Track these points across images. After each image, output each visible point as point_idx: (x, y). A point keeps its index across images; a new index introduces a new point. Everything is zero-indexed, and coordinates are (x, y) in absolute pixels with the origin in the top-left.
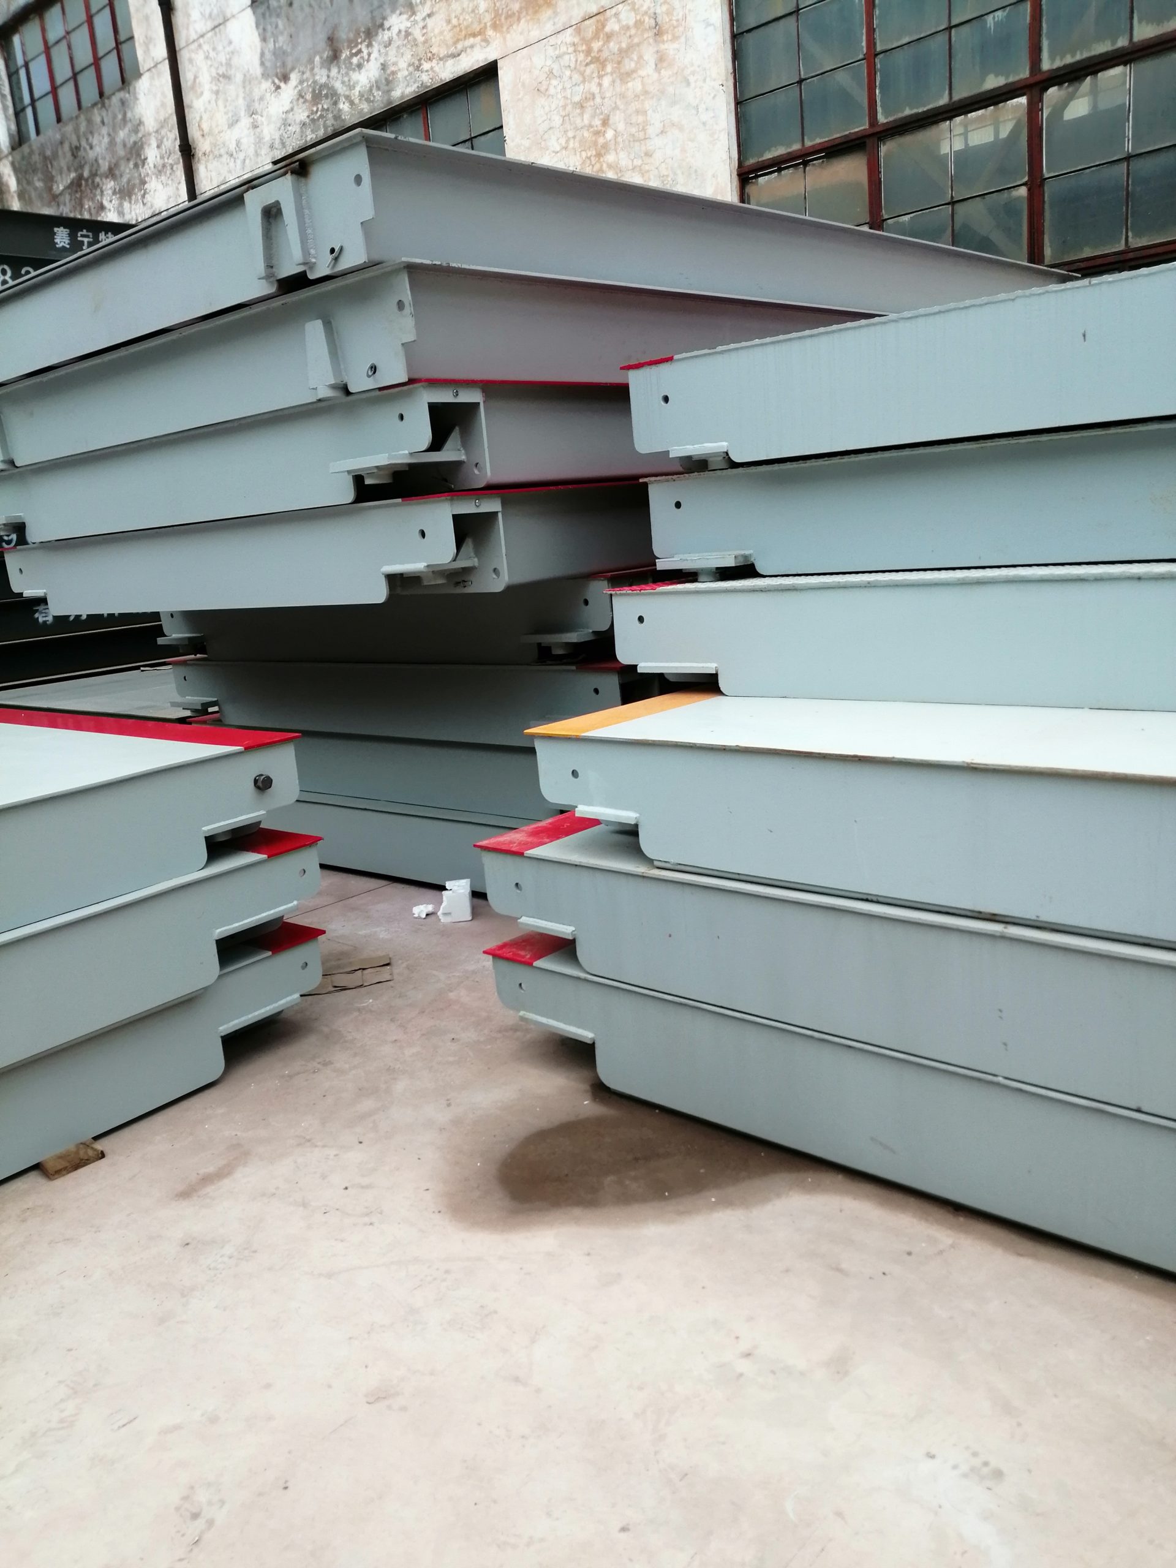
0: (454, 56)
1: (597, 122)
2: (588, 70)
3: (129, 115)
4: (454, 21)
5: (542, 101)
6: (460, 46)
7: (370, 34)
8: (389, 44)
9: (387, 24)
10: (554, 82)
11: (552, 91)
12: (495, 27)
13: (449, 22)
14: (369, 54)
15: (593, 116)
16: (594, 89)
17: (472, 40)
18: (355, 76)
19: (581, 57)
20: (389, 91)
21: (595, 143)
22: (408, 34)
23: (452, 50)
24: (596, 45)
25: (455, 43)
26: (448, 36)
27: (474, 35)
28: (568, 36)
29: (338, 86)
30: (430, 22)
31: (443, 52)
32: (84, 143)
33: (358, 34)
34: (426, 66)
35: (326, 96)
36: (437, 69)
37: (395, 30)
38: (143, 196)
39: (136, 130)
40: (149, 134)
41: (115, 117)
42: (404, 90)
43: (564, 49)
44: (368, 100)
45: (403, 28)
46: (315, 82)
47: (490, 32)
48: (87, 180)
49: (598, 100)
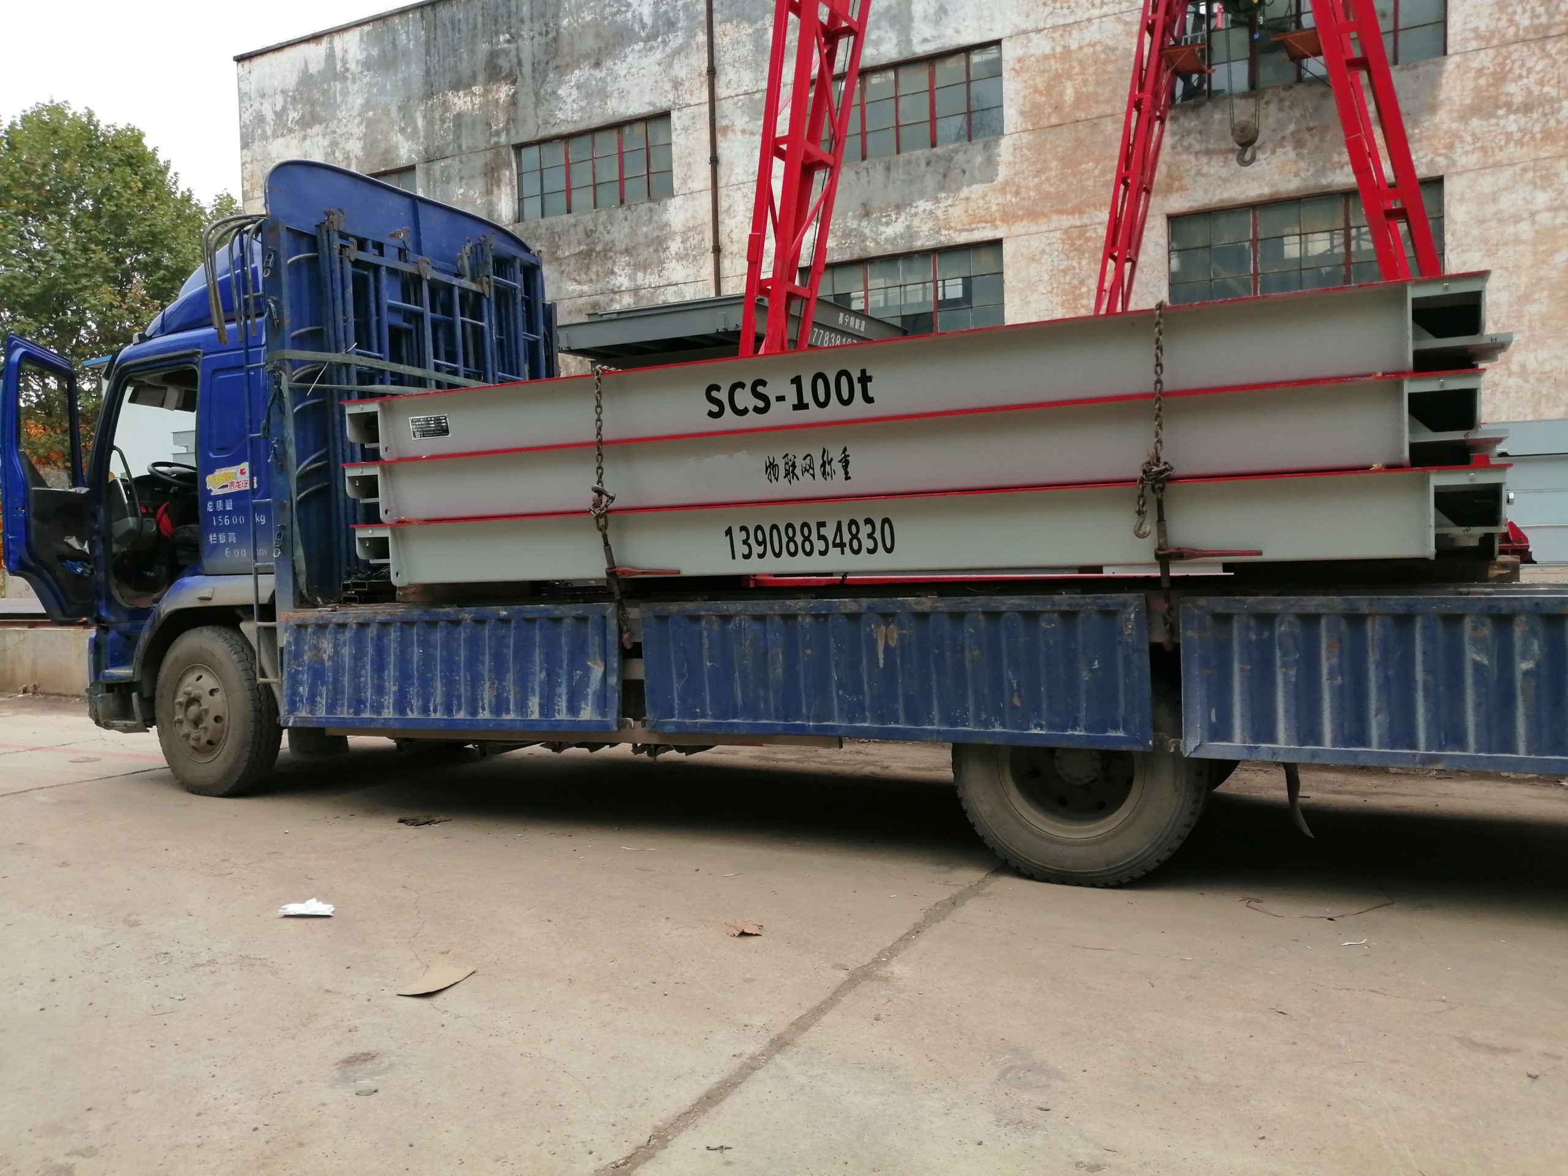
0: (968, 230)
1: (1075, 282)
2: (1071, 254)
3: (656, 218)
4: (971, 212)
5: (1035, 265)
6: (973, 226)
7: (899, 208)
8: (916, 214)
9: (914, 204)
10: (1045, 256)
11: (1043, 260)
12: (1003, 220)
13: (966, 212)
14: (897, 219)
15: (1073, 278)
16: (1075, 263)
17: (984, 225)
18: (882, 229)
19: (1067, 246)
20: (911, 242)
21: (1073, 293)
22: (931, 212)
23: (967, 227)
24: (1078, 242)
25: (971, 223)
26: (965, 220)
27: (986, 222)
28: (1058, 234)
29: (867, 232)
30: (951, 210)
31: (959, 227)
32: (601, 228)
33: (889, 205)
34: (944, 232)
35: (855, 236)
36: (953, 235)
37: (921, 209)
38: (661, 271)
39: (662, 228)
40: (675, 233)
41: (640, 217)
42: (922, 242)
43: (1054, 240)
44: (892, 244)
45: (928, 209)
46: (846, 226)
47: (999, 223)
48: (598, 253)
49: (1077, 270)
